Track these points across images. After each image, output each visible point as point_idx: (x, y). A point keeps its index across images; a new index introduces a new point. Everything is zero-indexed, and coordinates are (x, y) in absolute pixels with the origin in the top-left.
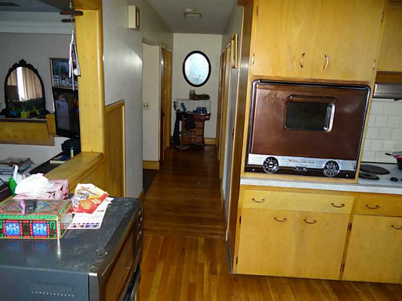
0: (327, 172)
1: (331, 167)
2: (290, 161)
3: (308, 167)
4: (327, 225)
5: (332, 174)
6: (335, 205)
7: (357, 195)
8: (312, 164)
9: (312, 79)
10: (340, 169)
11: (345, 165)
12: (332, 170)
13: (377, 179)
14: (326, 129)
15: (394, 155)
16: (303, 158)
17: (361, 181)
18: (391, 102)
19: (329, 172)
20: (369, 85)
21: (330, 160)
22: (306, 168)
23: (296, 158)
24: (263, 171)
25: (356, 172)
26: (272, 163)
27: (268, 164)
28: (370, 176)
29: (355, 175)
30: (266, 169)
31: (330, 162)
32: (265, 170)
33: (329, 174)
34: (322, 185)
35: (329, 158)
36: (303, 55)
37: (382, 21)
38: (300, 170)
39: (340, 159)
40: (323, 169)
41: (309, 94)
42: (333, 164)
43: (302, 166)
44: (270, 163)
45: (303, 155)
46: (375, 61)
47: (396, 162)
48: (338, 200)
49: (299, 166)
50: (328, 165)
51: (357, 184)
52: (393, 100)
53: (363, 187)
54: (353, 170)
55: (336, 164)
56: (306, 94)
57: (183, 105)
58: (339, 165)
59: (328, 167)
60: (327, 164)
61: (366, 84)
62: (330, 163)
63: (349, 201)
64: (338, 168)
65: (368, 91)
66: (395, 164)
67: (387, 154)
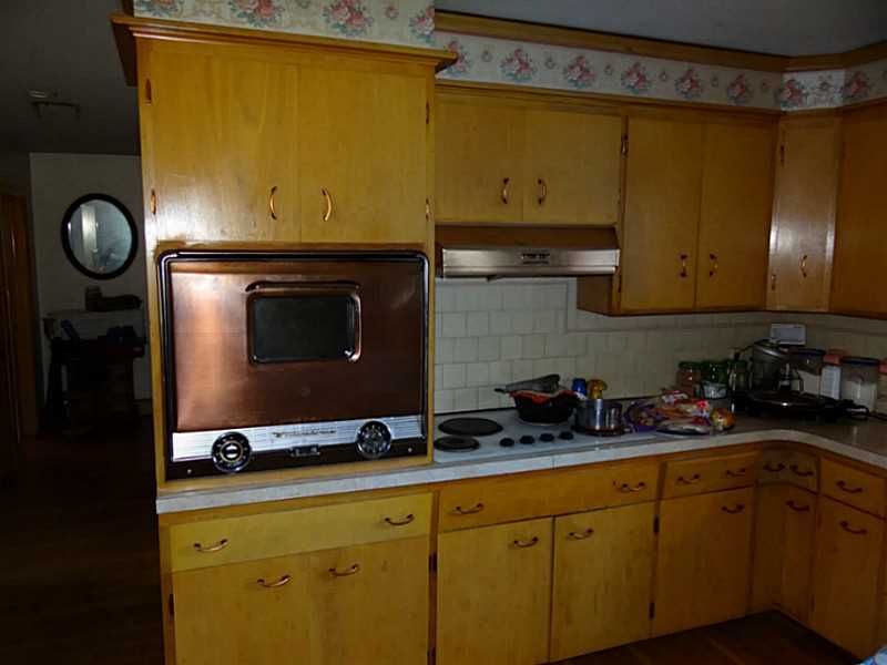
0: (365, 449)
1: (374, 436)
2: (279, 435)
3: (321, 444)
4: (384, 568)
5: (378, 451)
6: (394, 521)
7: (436, 488)
8: (332, 436)
9: (301, 244)
10: (393, 437)
11: (402, 428)
12: (376, 443)
13: (476, 446)
14: (349, 354)
15: (510, 389)
16: (307, 426)
17: (441, 457)
18: (479, 284)
19: (369, 448)
20: (424, 251)
21: (368, 420)
22: (316, 446)
23: (290, 428)
24: (217, 470)
25: (427, 438)
26: (234, 448)
27: (226, 453)
28: (462, 441)
29: (426, 445)
30: (220, 465)
31: (369, 425)
32: (219, 468)
33: (371, 451)
34: (357, 480)
35: (366, 418)
36: (274, 190)
37: (427, 121)
38: (304, 455)
39: (389, 416)
40: (355, 444)
41: (299, 278)
42: (376, 428)
43: (307, 444)
44: (229, 448)
45: (306, 419)
46: (427, 201)
47: (514, 405)
48: (397, 508)
49: (300, 444)
50: (366, 432)
51: (434, 465)
52: (484, 280)
53: (446, 469)
54: (420, 435)
55: (384, 428)
56: (292, 278)
57: (67, 326)
58: (389, 429)
59: (367, 436)
60: (363, 429)
61: (418, 249)
62: (370, 428)
63: (422, 505)
64: (387, 435)
65: (424, 264)
66: (512, 408)
67: (497, 390)
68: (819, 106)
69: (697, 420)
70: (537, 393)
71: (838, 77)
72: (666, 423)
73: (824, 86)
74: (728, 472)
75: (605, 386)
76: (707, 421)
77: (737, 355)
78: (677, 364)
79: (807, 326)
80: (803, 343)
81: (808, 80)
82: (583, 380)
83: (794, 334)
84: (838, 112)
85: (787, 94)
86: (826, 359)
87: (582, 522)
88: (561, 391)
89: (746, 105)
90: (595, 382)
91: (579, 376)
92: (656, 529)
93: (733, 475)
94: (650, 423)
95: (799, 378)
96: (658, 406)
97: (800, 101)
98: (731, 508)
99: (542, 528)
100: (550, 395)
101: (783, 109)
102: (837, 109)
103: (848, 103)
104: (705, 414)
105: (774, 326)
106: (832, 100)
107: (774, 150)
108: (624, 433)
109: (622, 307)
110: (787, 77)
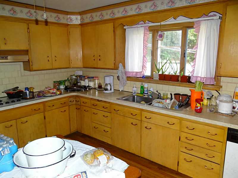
15: (5, 92)
67: (2, 92)
68: (76, 23)
69: (53, 93)
70: (12, 92)
71: (79, 17)
72: (45, 95)
73: (77, 19)
74: (61, 104)
75: (34, 89)
76: (54, 93)
77: (68, 79)
78: (53, 82)
79: (83, 71)
80: (82, 75)
81: (73, 17)
82: (28, 88)
83: (80, 73)
84: (80, 25)
85: (69, 20)
86: (85, 78)
87: (24, 119)
88: (18, 90)
89: (60, 22)
90: (31, 88)
91: (26, 87)
92: (45, 118)
93: (63, 104)
94: (42, 95)
95: (80, 82)
96: (44, 91)
97: (72, 22)
98: (63, 111)
99: (13, 122)
100: (15, 92)
101: (69, 23)
102: (79, 24)
103: (81, 23)
104: (54, 92)
105: (76, 72)
106: (78, 22)
107: (68, 32)
108: (34, 98)
109: (33, 69)
110: (69, 16)
